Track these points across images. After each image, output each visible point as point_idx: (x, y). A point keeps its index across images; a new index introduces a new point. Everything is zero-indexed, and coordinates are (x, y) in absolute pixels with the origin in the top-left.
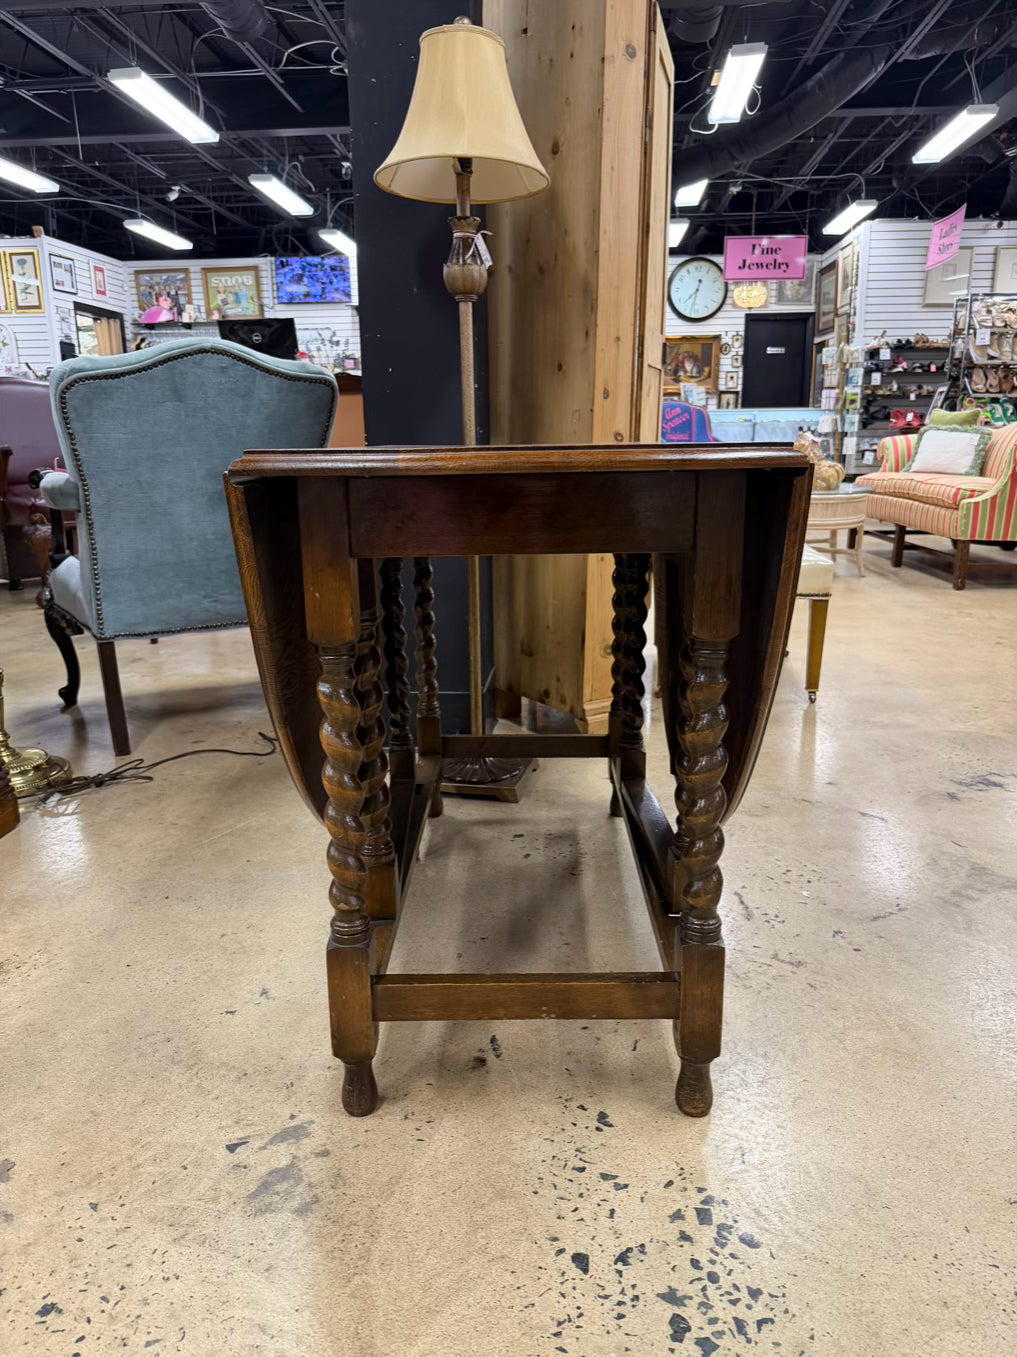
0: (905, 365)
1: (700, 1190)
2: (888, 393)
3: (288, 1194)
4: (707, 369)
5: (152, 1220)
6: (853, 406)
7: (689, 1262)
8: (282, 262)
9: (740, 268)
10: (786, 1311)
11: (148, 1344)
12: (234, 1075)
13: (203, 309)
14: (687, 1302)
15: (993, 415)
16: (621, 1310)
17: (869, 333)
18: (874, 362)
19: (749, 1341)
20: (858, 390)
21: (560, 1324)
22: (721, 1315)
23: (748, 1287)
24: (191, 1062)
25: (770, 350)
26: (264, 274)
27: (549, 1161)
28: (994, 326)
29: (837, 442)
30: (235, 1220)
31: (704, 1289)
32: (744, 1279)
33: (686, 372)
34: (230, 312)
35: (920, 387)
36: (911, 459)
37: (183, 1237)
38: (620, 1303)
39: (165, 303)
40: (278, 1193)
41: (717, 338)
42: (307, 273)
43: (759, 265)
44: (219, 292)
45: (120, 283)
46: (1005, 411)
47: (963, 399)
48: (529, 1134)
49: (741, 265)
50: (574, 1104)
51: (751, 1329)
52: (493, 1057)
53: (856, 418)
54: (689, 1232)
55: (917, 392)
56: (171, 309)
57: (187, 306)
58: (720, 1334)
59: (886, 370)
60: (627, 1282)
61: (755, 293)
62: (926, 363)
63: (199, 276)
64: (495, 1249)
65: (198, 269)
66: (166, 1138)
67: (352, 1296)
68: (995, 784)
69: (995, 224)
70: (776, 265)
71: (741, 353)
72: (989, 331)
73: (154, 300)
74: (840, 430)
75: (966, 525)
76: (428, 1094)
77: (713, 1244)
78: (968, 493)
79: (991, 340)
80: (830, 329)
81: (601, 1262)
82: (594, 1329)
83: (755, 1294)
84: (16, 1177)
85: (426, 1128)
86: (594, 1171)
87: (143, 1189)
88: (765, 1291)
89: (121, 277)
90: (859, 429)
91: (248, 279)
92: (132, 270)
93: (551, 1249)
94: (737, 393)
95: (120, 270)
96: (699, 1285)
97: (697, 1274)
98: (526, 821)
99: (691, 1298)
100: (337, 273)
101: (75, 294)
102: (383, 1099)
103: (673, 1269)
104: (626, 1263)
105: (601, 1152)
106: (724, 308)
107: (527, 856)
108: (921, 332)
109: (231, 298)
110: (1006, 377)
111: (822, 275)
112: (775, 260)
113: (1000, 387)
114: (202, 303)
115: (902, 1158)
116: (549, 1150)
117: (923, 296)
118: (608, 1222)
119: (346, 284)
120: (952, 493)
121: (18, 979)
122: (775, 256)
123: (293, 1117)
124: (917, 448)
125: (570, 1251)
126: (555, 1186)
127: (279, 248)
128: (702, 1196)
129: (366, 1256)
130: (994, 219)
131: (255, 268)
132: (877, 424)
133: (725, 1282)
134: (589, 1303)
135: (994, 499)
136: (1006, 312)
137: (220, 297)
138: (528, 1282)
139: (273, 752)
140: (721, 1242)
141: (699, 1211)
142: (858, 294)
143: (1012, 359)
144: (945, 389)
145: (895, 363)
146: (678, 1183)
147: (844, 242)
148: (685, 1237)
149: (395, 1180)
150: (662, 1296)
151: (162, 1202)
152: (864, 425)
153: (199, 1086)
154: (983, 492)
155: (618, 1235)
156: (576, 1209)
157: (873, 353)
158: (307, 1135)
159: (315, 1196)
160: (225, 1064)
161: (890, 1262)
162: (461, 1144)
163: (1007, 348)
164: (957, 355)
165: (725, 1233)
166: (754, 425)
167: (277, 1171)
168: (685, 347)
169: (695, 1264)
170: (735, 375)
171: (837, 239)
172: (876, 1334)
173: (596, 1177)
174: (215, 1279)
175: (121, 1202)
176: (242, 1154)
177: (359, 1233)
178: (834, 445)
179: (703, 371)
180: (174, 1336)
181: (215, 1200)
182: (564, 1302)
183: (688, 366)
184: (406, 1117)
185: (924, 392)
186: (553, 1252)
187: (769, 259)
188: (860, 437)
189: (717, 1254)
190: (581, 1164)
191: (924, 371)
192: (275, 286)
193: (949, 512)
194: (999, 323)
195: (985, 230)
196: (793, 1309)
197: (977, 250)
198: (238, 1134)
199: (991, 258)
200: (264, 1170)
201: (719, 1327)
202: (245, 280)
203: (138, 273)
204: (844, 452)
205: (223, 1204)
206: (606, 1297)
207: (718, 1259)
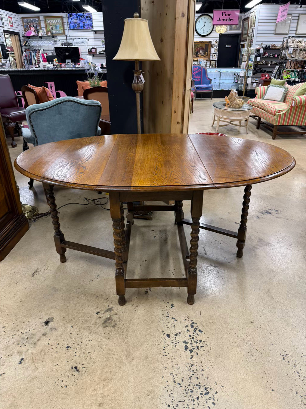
0: (267, 54)
1: (192, 321)
2: (262, 64)
3: (110, 323)
4: (207, 53)
5: (84, 329)
6: (251, 68)
7: (189, 335)
8: (70, 14)
9: (218, 21)
10: (206, 344)
11: (89, 353)
12: (95, 296)
13: (45, 31)
14: (188, 343)
15: (291, 76)
16: (176, 345)
17: (257, 43)
18: (258, 53)
19: (199, 350)
20: (253, 63)
21: (164, 347)
22: (194, 345)
23: (200, 340)
24: (85, 294)
25: (227, 46)
26: (64, 19)
27: (162, 315)
28: (294, 47)
29: (245, 80)
30: (101, 329)
31: (191, 341)
32: (199, 338)
33: (200, 53)
34: (54, 32)
35: (272, 62)
36: (265, 95)
37: (91, 332)
38: (176, 344)
39: (33, 29)
40: (108, 323)
41: (210, 42)
42: (78, 19)
43: (224, 20)
44: (50, 25)
45: (17, 22)
46: (295, 74)
47: (283, 71)
48: (158, 309)
49: (218, 20)
50: (167, 302)
51: (199, 348)
52: (149, 291)
53: (251, 72)
54: (189, 329)
55: (271, 64)
56: (35, 31)
57: (40, 30)
58: (194, 349)
59: (262, 56)
60: (177, 340)
61: (222, 28)
62: (274, 53)
63: (43, 19)
64: (152, 333)
65: (42, 17)
66: (83, 311)
67: (125, 343)
68: (270, 213)
69: (299, 6)
70: (230, 20)
71: (217, 47)
72: (292, 49)
73: (29, 28)
74: (246, 76)
75: (277, 121)
76: (136, 300)
77: (193, 332)
78: (278, 111)
79: (293, 52)
80: (246, 40)
81: (172, 336)
82: (171, 348)
83: (201, 341)
84: (55, 321)
85: (136, 308)
86: (171, 317)
87: (81, 323)
88: (203, 341)
89: (17, 20)
90: (252, 75)
91: (59, 21)
92: (21, 17)
93: (162, 333)
94: (216, 61)
95: (17, 17)
96: (190, 340)
97: (190, 338)
98: (154, 226)
99: (189, 342)
100: (88, 19)
101: (4, 27)
102: (127, 301)
103: (186, 337)
104: (177, 336)
105: (172, 313)
106: (213, 32)
107: (155, 237)
108: (273, 43)
109: (54, 27)
110: (296, 64)
111: (244, 21)
112: (229, 18)
113: (294, 67)
114: (45, 29)
115: (232, 313)
116: (162, 312)
117: (275, 31)
118: (173, 328)
119: (92, 23)
120: (274, 111)
121: (42, 273)
122: (229, 17)
123: (109, 306)
124: (267, 92)
125: (166, 334)
126: (163, 320)
127: (69, 9)
128: (192, 322)
129: (127, 336)
130: (299, 4)
131: (62, 17)
132: (258, 74)
133: (195, 339)
134: (170, 344)
135: (285, 113)
136: (298, 42)
137: (51, 27)
138: (158, 340)
139: (89, 203)
140: (195, 331)
141: (191, 325)
142: (255, 30)
143: (299, 58)
144: (278, 67)
145: (264, 54)
146: (187, 319)
147: (252, 11)
148: (188, 330)
149: (131, 320)
150: (183, 342)
151: (85, 325)
152: (254, 74)
153: (88, 299)
154: (283, 111)
155: (175, 330)
156: (167, 325)
157: (258, 50)
158: (112, 310)
159: (116, 323)
160: (92, 294)
161: (227, 335)
162: (144, 311)
163: (297, 55)
164: (283, 56)
165: (196, 330)
166: (221, 73)
167: (107, 318)
168: (200, 45)
169: (190, 336)
170: (215, 55)
171: (249, 9)
172: (222, 348)
173: (171, 318)
174: (99, 340)
175: (77, 325)
176: (99, 315)
177: (125, 331)
178: (244, 81)
179: (206, 53)
180: (93, 352)
181: (96, 325)
182: (165, 343)
183: (201, 51)
184: (132, 306)
185: (273, 64)
186: (163, 334)
187: (227, 17)
188: (252, 78)
189: (194, 334)
190: (168, 316)
191: (273, 57)
192: (68, 23)
193: (273, 116)
194: (296, 46)
195: (296, 8)
196: (208, 344)
197: (293, 15)
198: (98, 310)
199: (297, 18)
200: (104, 318)
201: (194, 347)
202: (58, 21)
203: (23, 18)
204: (247, 83)
205: (98, 326)
206: (173, 342)
207: (194, 335)
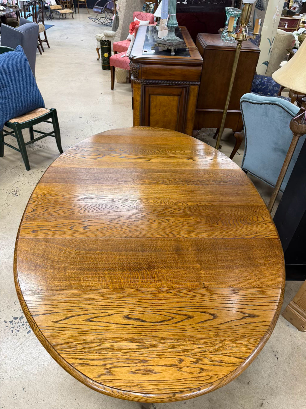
22: (16, 325)
31: (21, 323)
32: (21, 330)
51: (12, 329)
88: (18, 332)
97: (25, 322)
150: (22, 316)
201: (14, 324)
207: (27, 326)
